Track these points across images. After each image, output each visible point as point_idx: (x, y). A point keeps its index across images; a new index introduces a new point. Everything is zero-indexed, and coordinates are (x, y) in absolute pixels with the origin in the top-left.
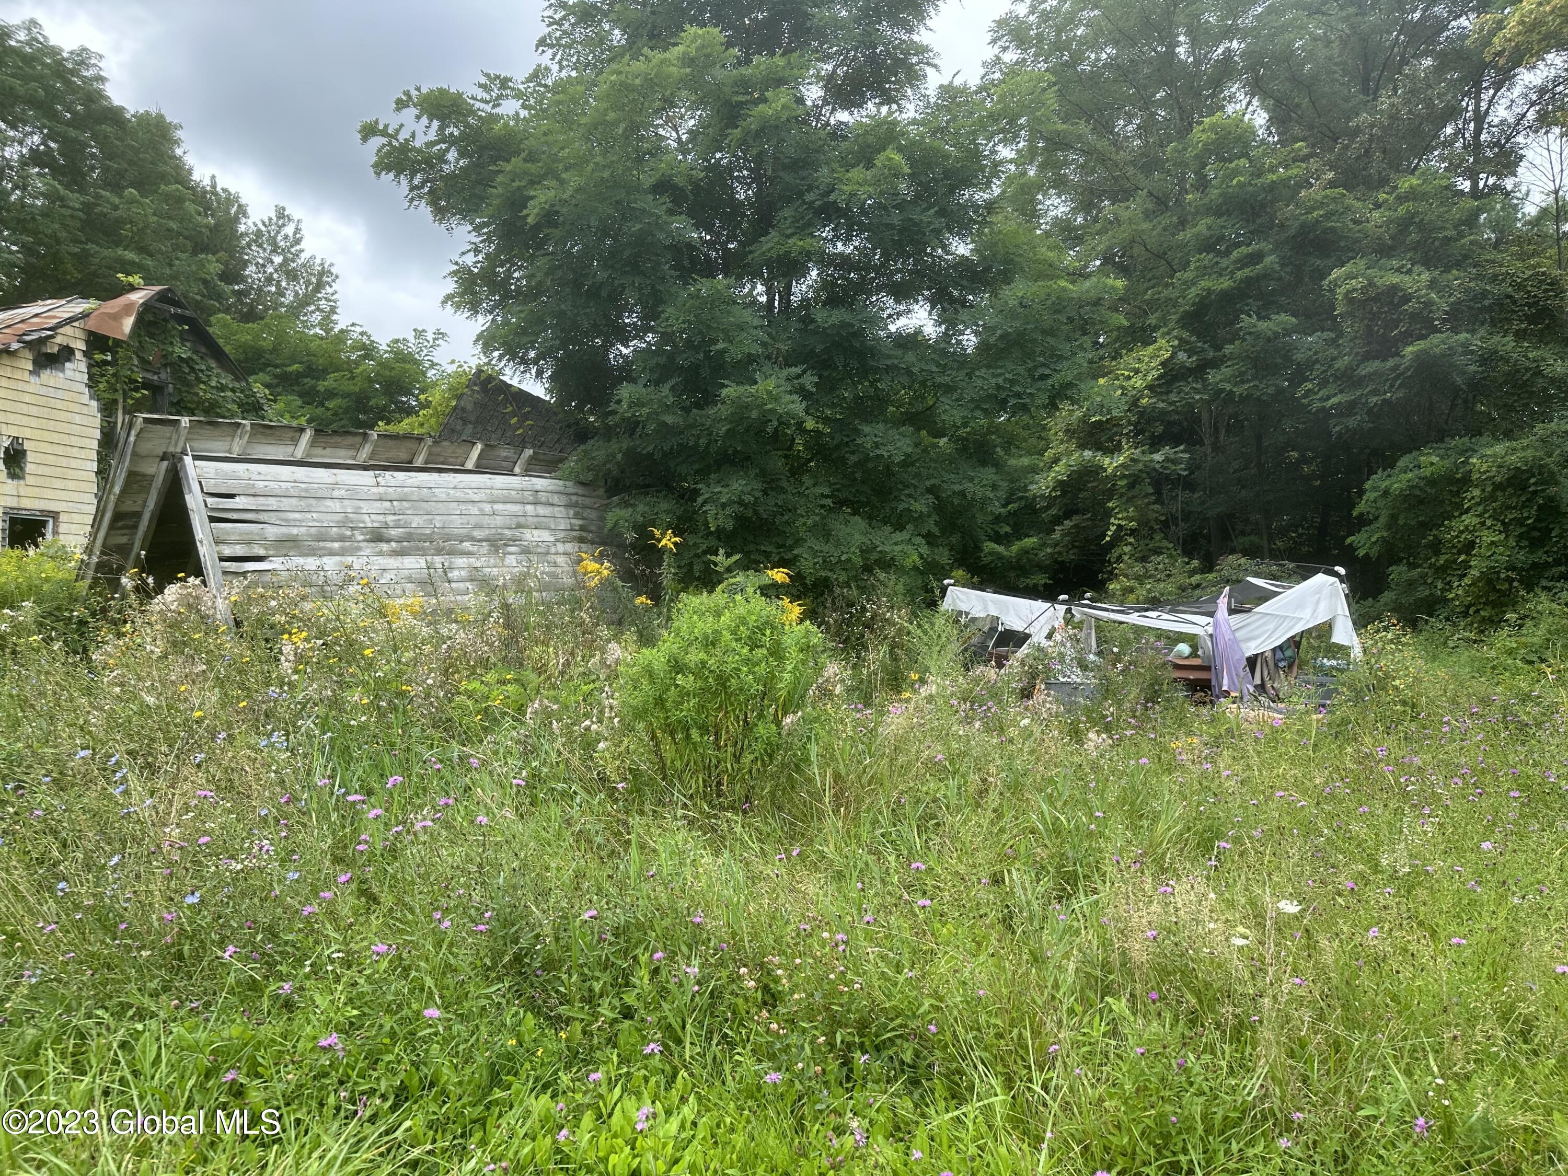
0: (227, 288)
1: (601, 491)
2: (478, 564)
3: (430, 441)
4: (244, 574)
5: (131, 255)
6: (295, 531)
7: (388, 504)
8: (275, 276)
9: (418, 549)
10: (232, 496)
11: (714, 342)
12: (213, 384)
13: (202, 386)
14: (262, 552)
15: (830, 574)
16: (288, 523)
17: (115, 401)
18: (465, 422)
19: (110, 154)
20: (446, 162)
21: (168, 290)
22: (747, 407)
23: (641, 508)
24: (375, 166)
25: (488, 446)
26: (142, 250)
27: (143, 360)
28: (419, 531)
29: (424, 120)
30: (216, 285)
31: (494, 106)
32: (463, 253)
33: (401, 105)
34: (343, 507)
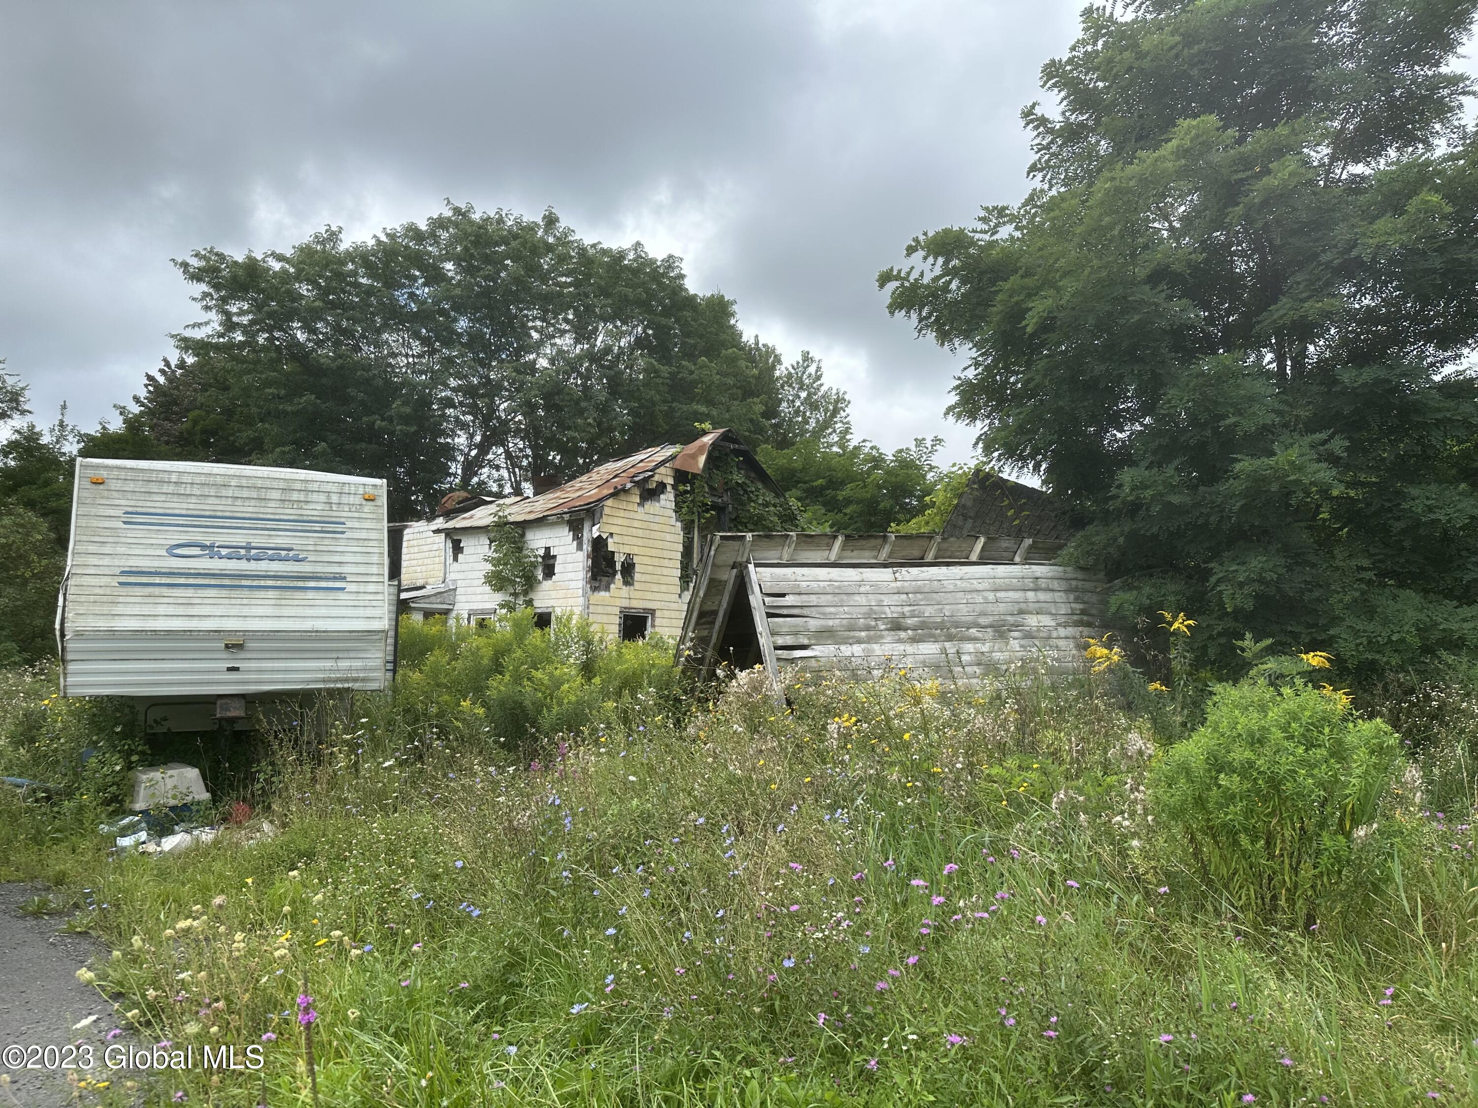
0: (767, 423)
1: (1101, 575)
2: (985, 648)
3: (938, 538)
4: (793, 661)
5: (703, 409)
6: (831, 623)
7: (904, 597)
8: (802, 408)
9: (933, 636)
10: (783, 595)
11: (1224, 417)
12: (760, 501)
13: (752, 504)
14: (806, 642)
15: (1377, 657)
16: (826, 617)
17: (693, 521)
18: (965, 517)
19: (687, 334)
20: (949, 291)
21: (729, 431)
22: (1264, 479)
23: (1147, 590)
24: (890, 307)
25: (990, 539)
26: (710, 403)
27: (711, 488)
28: (931, 620)
29: (931, 260)
30: (759, 422)
31: (992, 235)
32: (965, 369)
33: (911, 250)
34: (868, 601)
